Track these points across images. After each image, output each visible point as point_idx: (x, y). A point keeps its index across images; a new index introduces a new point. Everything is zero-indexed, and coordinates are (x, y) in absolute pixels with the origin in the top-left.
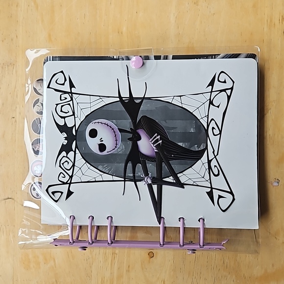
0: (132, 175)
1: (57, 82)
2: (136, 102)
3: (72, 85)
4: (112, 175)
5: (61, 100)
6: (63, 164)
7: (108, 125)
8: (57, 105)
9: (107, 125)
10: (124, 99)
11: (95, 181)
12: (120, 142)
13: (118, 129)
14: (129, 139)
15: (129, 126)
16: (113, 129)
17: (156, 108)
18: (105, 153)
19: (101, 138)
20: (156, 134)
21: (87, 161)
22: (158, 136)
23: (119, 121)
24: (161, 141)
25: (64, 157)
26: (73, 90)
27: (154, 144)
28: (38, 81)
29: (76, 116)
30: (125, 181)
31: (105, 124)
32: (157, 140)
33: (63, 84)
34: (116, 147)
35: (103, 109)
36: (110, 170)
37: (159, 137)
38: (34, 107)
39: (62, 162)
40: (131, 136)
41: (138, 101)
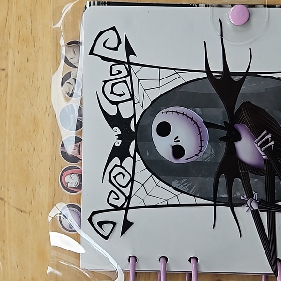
0: (226, 196)
1: (106, 45)
2: (234, 80)
3: (130, 51)
4: (195, 196)
5: (112, 75)
6: (115, 177)
7: (187, 117)
8: (105, 82)
9: (186, 115)
10: (214, 74)
11: (168, 206)
12: (206, 144)
13: (204, 122)
14: (223, 139)
15: (221, 118)
16: (196, 122)
17: (265, 89)
18: (182, 160)
19: (177, 137)
20: (265, 132)
21: (153, 174)
22: (268, 134)
23: (206, 110)
24: (272, 143)
25: (116, 166)
26: (132, 59)
27: (261, 146)
28: (69, 44)
29: (136, 101)
30: (215, 205)
31: (183, 114)
32: (267, 142)
33: (116, 49)
34: (200, 151)
35: (181, 90)
36: (190, 188)
37: (269, 136)
38: (62, 85)
39: (113, 174)
40: (224, 133)
41: (236, 78)
